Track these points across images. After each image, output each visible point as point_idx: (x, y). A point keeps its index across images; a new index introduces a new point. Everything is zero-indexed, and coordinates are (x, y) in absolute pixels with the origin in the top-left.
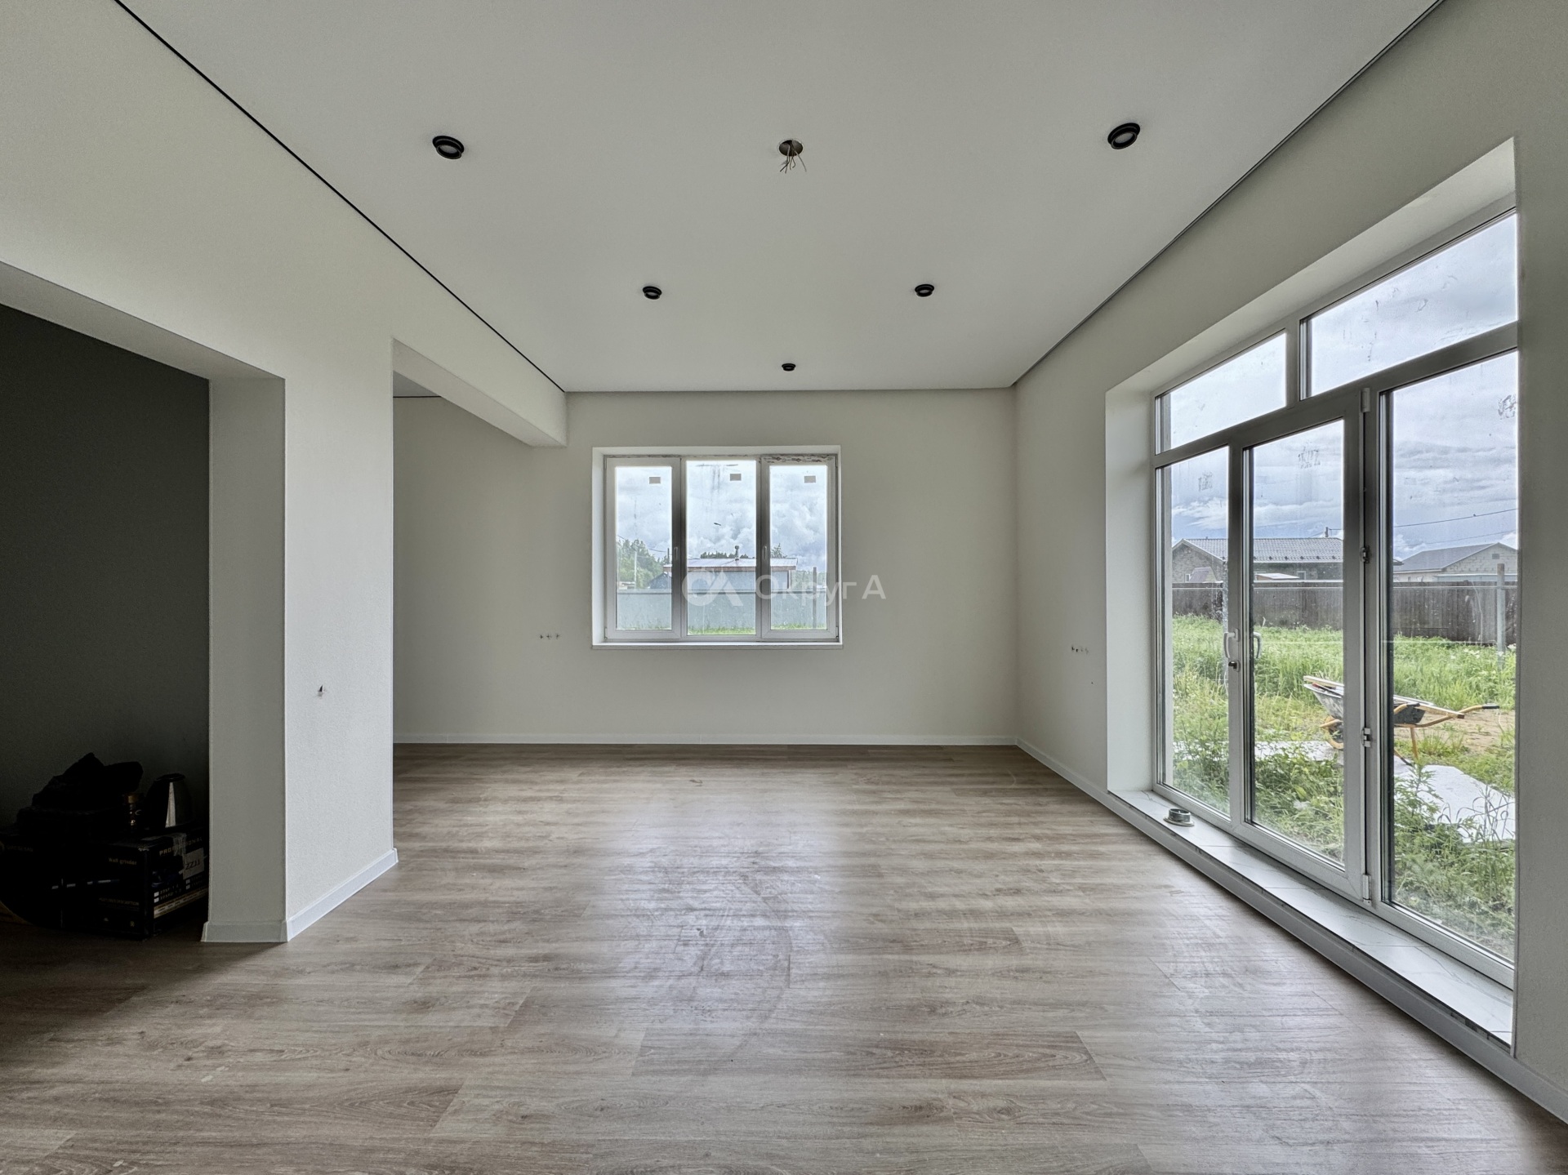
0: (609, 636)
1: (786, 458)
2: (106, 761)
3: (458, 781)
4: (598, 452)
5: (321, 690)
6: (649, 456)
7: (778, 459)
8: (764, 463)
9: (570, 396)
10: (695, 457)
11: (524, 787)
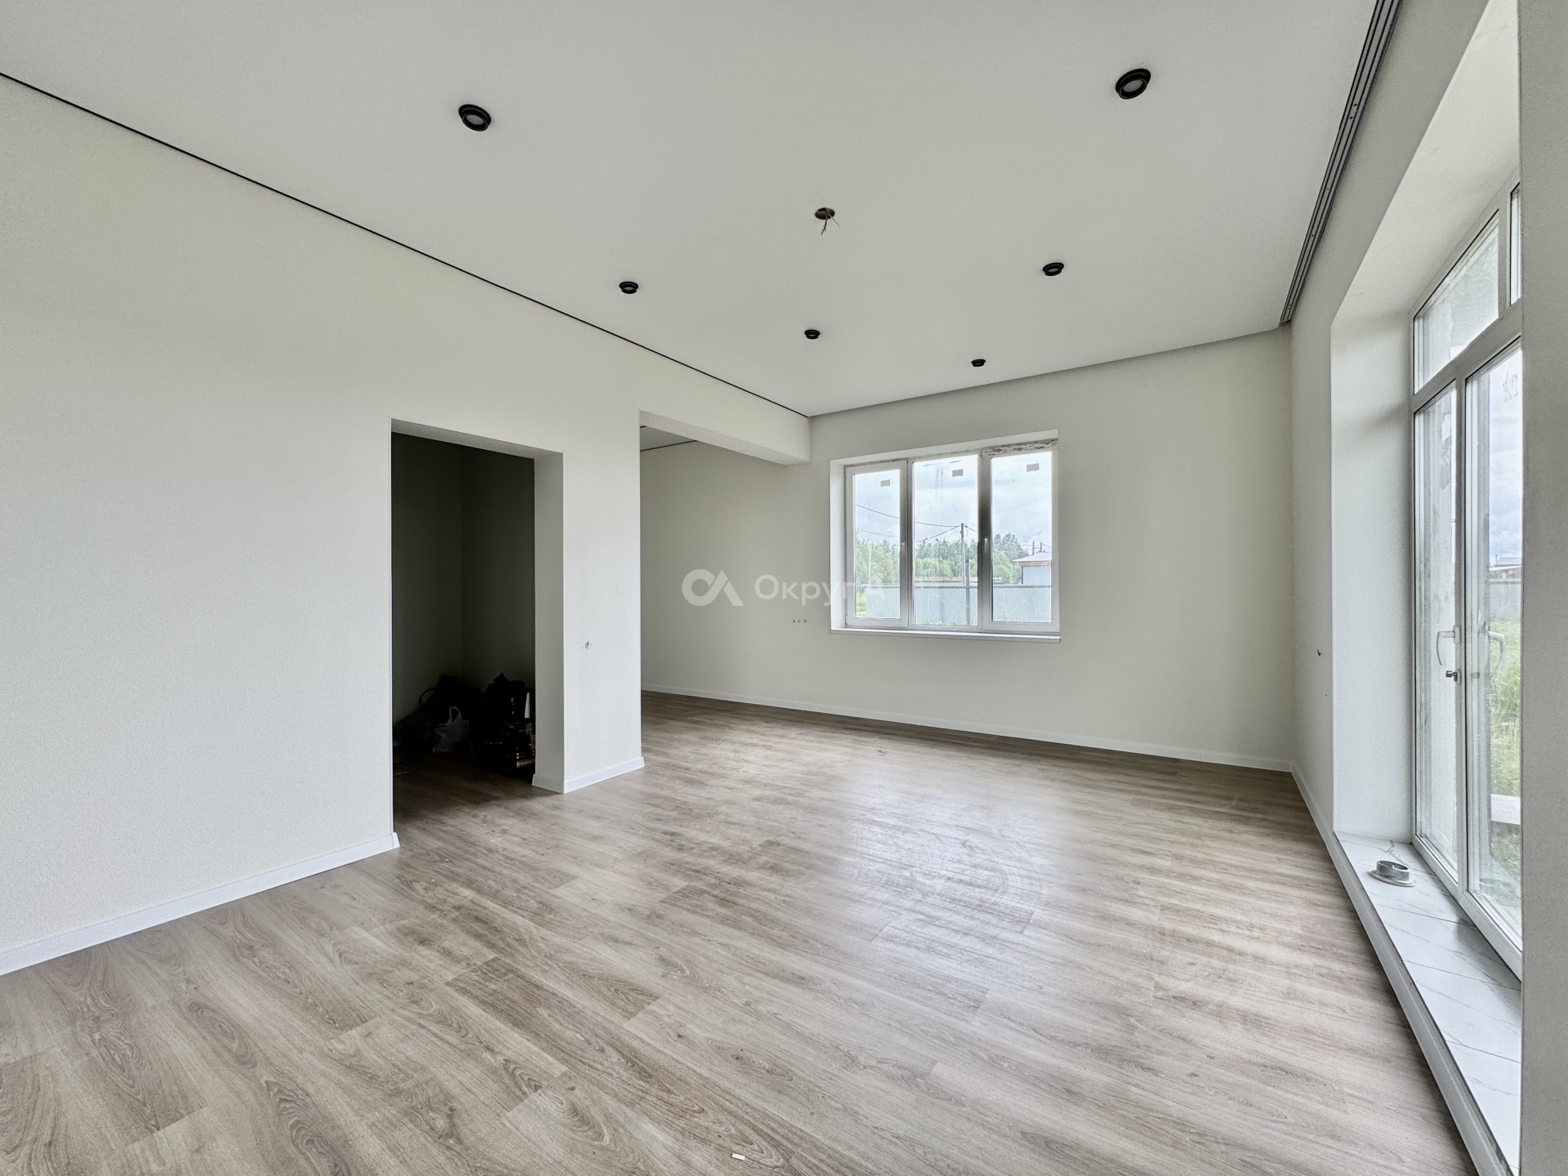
0: (849, 623)
1: (1006, 448)
2: (510, 679)
3: (717, 726)
4: (836, 466)
5: (588, 644)
6: (881, 462)
7: (999, 450)
8: (986, 456)
9: (812, 419)
10: (920, 458)
11: (755, 736)
